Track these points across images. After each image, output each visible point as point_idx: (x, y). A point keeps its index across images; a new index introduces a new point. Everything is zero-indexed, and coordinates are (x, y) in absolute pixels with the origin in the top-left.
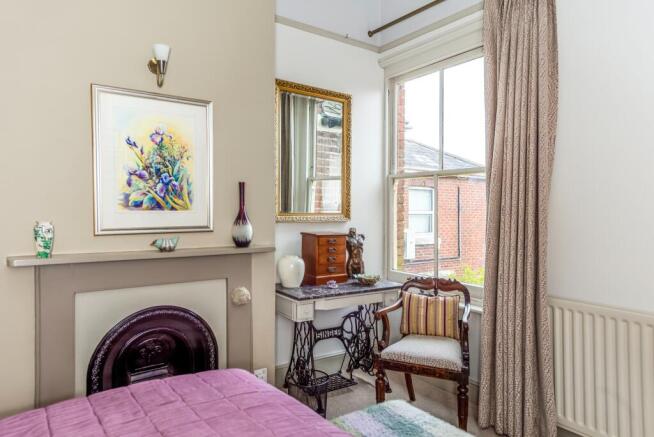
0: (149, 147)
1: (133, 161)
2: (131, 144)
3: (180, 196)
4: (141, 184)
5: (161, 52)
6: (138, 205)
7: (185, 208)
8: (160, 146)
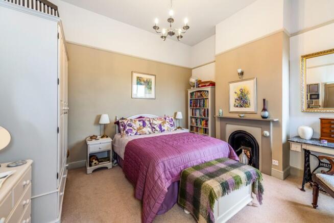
0: (239, 93)
1: (236, 97)
2: (236, 93)
3: (247, 104)
4: (238, 102)
5: (240, 71)
6: (237, 106)
7: (249, 107)
8: (242, 92)
